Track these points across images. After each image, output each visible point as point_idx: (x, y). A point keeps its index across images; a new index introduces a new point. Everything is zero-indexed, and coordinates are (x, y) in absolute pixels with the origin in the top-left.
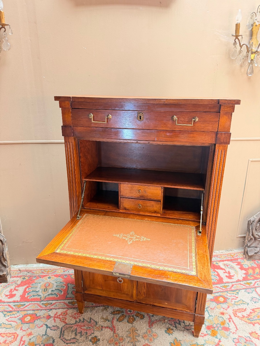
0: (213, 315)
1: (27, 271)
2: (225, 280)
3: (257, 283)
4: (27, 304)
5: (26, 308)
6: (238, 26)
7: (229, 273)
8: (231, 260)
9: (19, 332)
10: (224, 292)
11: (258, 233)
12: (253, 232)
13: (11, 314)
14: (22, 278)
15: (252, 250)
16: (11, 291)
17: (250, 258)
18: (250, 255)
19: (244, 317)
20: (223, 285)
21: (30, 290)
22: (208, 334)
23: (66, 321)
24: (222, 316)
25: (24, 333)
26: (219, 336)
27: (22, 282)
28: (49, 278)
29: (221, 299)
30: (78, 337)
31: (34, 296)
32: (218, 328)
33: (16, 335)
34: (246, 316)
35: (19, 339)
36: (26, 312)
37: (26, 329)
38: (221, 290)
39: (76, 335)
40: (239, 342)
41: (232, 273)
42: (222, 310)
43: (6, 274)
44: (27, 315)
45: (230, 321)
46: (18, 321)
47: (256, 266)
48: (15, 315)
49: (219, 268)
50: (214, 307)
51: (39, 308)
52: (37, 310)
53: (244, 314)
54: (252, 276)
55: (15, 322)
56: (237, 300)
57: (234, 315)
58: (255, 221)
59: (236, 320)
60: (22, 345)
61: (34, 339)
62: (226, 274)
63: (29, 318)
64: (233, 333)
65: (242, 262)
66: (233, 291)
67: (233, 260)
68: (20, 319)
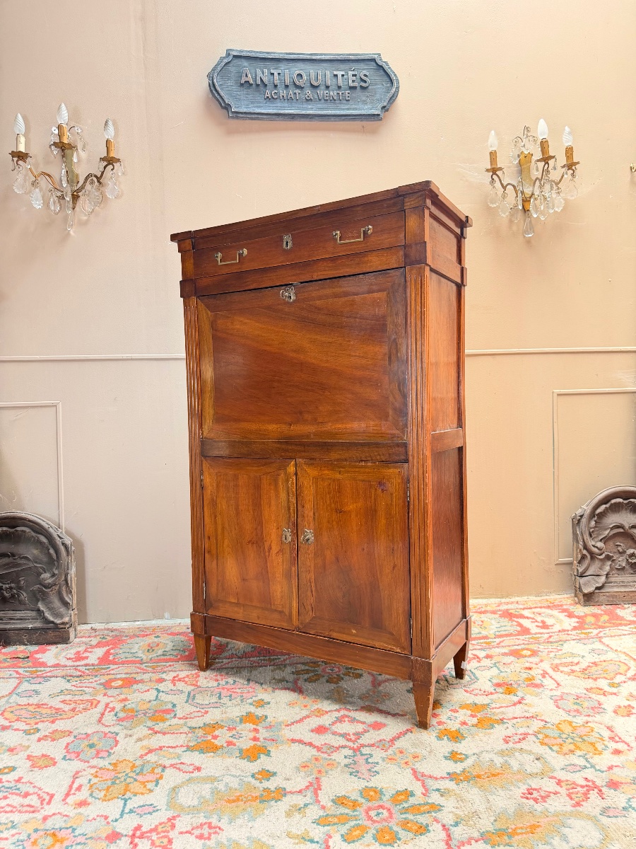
0: (509, 670)
1: (108, 629)
2: (534, 629)
3: (604, 632)
4: (112, 667)
5: (112, 672)
6: (493, 155)
7: (543, 622)
8: (548, 607)
9: (99, 697)
10: (531, 644)
11: (596, 542)
12: (585, 539)
13: (82, 678)
14: (98, 637)
15: (589, 582)
16: (78, 653)
17: (588, 598)
18: (586, 591)
19: (573, 671)
20: (531, 636)
21: (117, 651)
22: (497, 692)
23: (199, 684)
24: (527, 671)
25: (112, 699)
26: (520, 694)
27: (99, 643)
28: (155, 637)
29: (525, 652)
30: (225, 700)
31: (126, 658)
32: (519, 685)
33: (95, 702)
34: (579, 670)
35: (101, 707)
36: (113, 677)
37: (114, 695)
38: (526, 642)
39: (220, 698)
40: (563, 699)
41: (549, 621)
42: (528, 665)
43: (67, 623)
44: (115, 680)
45: (544, 677)
46: (98, 687)
47: (602, 612)
48: (91, 680)
49: (522, 617)
50: (509, 662)
51: (139, 671)
52: (136, 673)
53: (574, 668)
54: (593, 625)
55: (91, 687)
56: (560, 653)
57: (554, 670)
58: (586, 516)
59: (558, 676)
60: (110, 711)
61: (133, 706)
62: (536, 624)
63: (120, 683)
64: (551, 690)
65: (572, 608)
66: (551, 642)
67: (552, 606)
68: (101, 684)
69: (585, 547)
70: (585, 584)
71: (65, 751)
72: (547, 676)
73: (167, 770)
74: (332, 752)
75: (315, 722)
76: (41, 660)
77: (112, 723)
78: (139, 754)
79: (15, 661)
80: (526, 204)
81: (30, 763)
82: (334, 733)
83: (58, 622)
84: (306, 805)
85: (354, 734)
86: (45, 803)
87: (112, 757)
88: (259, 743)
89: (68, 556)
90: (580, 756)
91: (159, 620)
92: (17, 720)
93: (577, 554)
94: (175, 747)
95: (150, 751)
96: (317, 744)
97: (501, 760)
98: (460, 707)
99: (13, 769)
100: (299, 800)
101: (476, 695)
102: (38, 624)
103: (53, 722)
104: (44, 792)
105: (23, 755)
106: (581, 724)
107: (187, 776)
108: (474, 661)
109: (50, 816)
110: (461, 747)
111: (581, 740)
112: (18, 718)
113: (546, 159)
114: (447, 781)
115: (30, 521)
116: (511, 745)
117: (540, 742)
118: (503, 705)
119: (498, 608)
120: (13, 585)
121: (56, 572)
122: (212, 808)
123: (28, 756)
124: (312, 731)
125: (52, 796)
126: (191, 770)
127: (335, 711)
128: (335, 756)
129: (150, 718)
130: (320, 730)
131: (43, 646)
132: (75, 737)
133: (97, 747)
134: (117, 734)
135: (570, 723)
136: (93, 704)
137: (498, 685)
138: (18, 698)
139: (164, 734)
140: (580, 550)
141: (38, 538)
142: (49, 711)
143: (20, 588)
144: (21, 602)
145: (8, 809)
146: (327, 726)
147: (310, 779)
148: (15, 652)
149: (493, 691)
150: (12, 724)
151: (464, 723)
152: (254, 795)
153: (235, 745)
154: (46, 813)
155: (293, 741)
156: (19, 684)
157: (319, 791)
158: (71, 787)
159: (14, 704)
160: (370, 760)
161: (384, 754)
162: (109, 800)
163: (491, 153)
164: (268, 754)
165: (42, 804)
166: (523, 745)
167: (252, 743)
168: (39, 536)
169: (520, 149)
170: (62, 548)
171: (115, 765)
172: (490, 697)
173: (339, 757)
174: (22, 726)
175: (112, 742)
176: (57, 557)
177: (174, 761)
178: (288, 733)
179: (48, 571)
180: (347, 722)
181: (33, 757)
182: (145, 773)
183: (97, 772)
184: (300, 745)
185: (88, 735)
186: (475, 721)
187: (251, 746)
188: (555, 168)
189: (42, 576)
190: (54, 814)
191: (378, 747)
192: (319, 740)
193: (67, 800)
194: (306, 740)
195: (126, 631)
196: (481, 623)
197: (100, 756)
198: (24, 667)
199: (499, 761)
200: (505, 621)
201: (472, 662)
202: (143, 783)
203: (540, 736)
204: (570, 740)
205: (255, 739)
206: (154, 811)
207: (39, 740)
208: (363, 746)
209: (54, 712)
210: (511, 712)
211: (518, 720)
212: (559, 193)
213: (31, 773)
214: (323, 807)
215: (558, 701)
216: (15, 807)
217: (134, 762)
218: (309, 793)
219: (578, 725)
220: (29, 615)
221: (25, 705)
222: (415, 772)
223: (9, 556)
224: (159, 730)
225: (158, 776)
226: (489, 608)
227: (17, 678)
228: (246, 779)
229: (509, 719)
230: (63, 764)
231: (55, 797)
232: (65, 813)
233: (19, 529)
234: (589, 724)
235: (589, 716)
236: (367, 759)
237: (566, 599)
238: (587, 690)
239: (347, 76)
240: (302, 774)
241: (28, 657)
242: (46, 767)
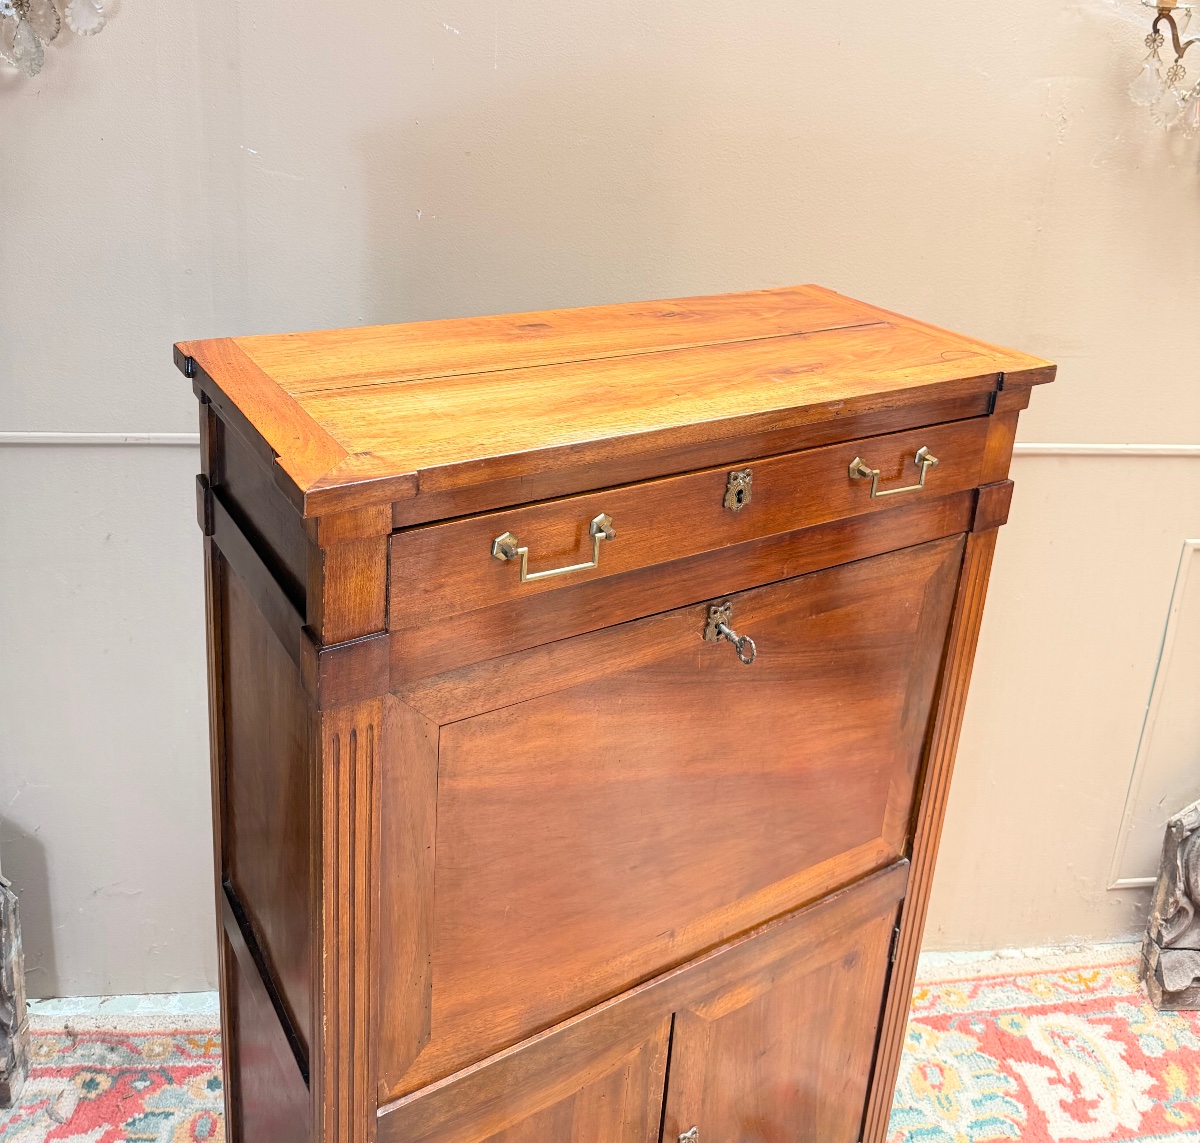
2: (1055, 1119)
7: (1075, 1085)
8: (1082, 1009)
14: (79, 1080)
15: (1181, 963)
17: (1172, 1000)
18: (1171, 988)
27: (78, 1106)
28: (210, 1085)
41: (1088, 1081)
49: (1028, 1051)
54: (1184, 1108)
62: (1060, 1090)
65: (1134, 1020)
67: (1092, 1007)
69: (1189, 893)
70: (1172, 969)
93: (1165, 906)
119: (974, 1005)
140: (1176, 901)
195: (145, 1046)
200: (990, 1072)
226: (953, 1002)
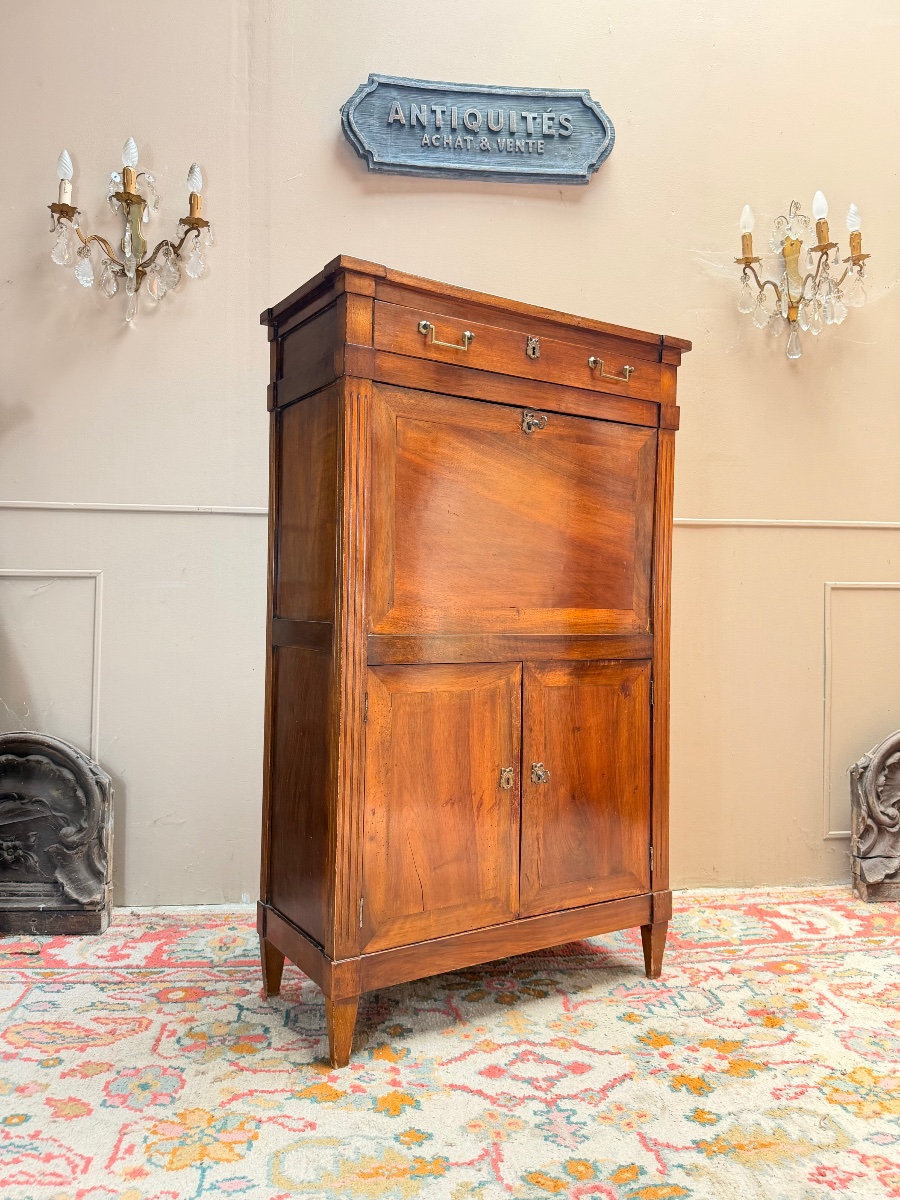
0: (767, 992)
1: (157, 916)
2: (798, 934)
4: (168, 970)
5: (168, 978)
6: (746, 239)
7: (810, 923)
8: (815, 902)
9: (152, 1015)
10: (796, 955)
11: (886, 807)
12: (871, 803)
13: (123, 986)
14: (143, 927)
15: (876, 866)
16: (114, 948)
19: (864, 997)
20: (794, 944)
21: (173, 948)
22: (753, 1024)
23: (301, 1000)
24: (796, 994)
25: (170, 1018)
26: (786, 1026)
27: (145, 935)
28: (230, 929)
29: (788, 967)
31: (188, 958)
32: (785, 1014)
33: (145, 1022)
34: (872, 995)
35: (154, 1030)
36: (170, 985)
37: (173, 1012)
38: (788, 952)
40: (853, 1036)
41: (819, 923)
42: (795, 985)
43: (98, 903)
44: (174, 989)
45: (821, 1003)
46: (148, 999)
47: (897, 912)
48: (136, 990)
49: (778, 915)
50: (767, 979)
51: (209, 977)
52: (204, 981)
53: (865, 991)
54: (884, 929)
55: (138, 1000)
56: (841, 969)
57: (835, 994)
58: (872, 767)
59: (840, 1002)
60: (168, 1037)
61: (204, 1028)
62: (800, 926)
63: (181, 994)
64: (835, 1023)
65: (850, 905)
66: (826, 954)
67: (821, 902)
68: (152, 995)
69: (871, 814)
70: (870, 870)
71: (105, 1093)
72: (825, 1001)
73: (264, 1126)
74: (514, 1106)
75: (484, 1060)
76: (58, 958)
77: (174, 1053)
78: (218, 1101)
79: (19, 958)
80: (792, 311)
81: (52, 1110)
82: (515, 1078)
83: (85, 901)
84: (482, 1184)
85: (544, 1080)
86: (78, 1170)
87: (177, 1104)
88: (400, 1090)
89: (104, 801)
90: (891, 1121)
91: (233, 905)
92: (27, 1045)
93: (858, 825)
94: (272, 1092)
95: (236, 1097)
96: (490, 1092)
97: (772, 1124)
98: (701, 1044)
99: (25, 1118)
100: (471, 1176)
101: (722, 1027)
102: (53, 904)
103: (82, 1050)
104: (76, 1154)
105: (39, 1097)
106: (886, 1073)
107: (297, 1135)
108: (713, 977)
109: (89, 1191)
110: (709, 1103)
111: (889, 1097)
112: (29, 1042)
113: (824, 248)
114: (694, 1153)
115: (49, 746)
116: (784, 1102)
117: (827, 1099)
118: (765, 1043)
119: (741, 902)
120: (17, 843)
121: (85, 825)
122: (337, 1185)
123: (48, 1099)
124: (481, 1073)
125: (88, 1161)
126: (301, 1127)
127: (513, 1044)
128: (519, 1111)
129: (231, 1048)
130: (493, 1072)
131: (61, 937)
132: (118, 1073)
133: (153, 1089)
134: (182, 1070)
135: (869, 1072)
136: (142, 1025)
137: (755, 1013)
138: (27, 1012)
139: (255, 1071)
140: (863, 818)
141: (60, 772)
142: (75, 1034)
143: (29, 848)
144: (29, 870)
145: (23, 1178)
146: (503, 1066)
147: (484, 1145)
148: (18, 944)
149: (748, 1022)
150: (20, 1051)
151: (709, 1068)
152: (400, 1167)
153: (364, 1091)
154: (81, 1187)
155: (453, 1087)
156: (27, 991)
157: (499, 1163)
158: (117, 1147)
159: (21, 1022)
160: (573, 1119)
161: (593, 1110)
162: (177, 1169)
163: (744, 237)
164: (417, 1105)
165: (74, 1172)
166: (801, 1102)
167: (391, 1089)
168: (62, 769)
169: (784, 234)
170: (96, 790)
171: (182, 1116)
172: (743, 1030)
173: (527, 1113)
174: (36, 1054)
175: (175, 1081)
176: (88, 803)
177: (272, 1114)
178: (444, 1076)
179: (73, 823)
180: (532, 1061)
181: (55, 1101)
182: (229, 1129)
183: (155, 1126)
184: (465, 1094)
185: (137, 1071)
186: (725, 1065)
187: (389, 1094)
188: (836, 261)
189: (64, 830)
190: (94, 1188)
191: (583, 1099)
192: (493, 1087)
193: (113, 1168)
194: (474, 1086)
195: (185, 919)
196: (717, 923)
197: (158, 1102)
198: (33, 968)
199: (768, 1125)
200: (753, 921)
201: (710, 980)
202: (229, 1145)
203: (826, 1090)
204: (871, 1098)
205: (395, 1083)
206: (248, 1188)
207: (63, 1076)
208: (560, 1097)
209: (83, 1034)
210: (778, 1053)
211: (791, 1065)
212: (839, 297)
213: (53, 1125)
214: (509, 1188)
215: (847, 1040)
216: (33, 1176)
217: (212, 1113)
218: (485, 1166)
219: (881, 1074)
220: (41, 889)
221: (38, 1023)
222: (643, 1139)
223: (14, 799)
224: (246, 1066)
225: (250, 1135)
226: (726, 902)
227: (23, 983)
228: (386, 1144)
229: (776, 1064)
230: (101, 1113)
231: (94, 1162)
232: (111, 1188)
233: (31, 757)
234: (898, 1074)
235: (895, 1061)
236: (568, 1117)
237: (841, 892)
238: (888, 1023)
239: (541, 120)
240: (472, 1137)
241: (38, 953)
242: (76, 1116)
